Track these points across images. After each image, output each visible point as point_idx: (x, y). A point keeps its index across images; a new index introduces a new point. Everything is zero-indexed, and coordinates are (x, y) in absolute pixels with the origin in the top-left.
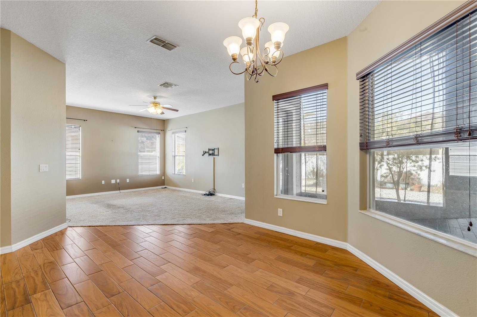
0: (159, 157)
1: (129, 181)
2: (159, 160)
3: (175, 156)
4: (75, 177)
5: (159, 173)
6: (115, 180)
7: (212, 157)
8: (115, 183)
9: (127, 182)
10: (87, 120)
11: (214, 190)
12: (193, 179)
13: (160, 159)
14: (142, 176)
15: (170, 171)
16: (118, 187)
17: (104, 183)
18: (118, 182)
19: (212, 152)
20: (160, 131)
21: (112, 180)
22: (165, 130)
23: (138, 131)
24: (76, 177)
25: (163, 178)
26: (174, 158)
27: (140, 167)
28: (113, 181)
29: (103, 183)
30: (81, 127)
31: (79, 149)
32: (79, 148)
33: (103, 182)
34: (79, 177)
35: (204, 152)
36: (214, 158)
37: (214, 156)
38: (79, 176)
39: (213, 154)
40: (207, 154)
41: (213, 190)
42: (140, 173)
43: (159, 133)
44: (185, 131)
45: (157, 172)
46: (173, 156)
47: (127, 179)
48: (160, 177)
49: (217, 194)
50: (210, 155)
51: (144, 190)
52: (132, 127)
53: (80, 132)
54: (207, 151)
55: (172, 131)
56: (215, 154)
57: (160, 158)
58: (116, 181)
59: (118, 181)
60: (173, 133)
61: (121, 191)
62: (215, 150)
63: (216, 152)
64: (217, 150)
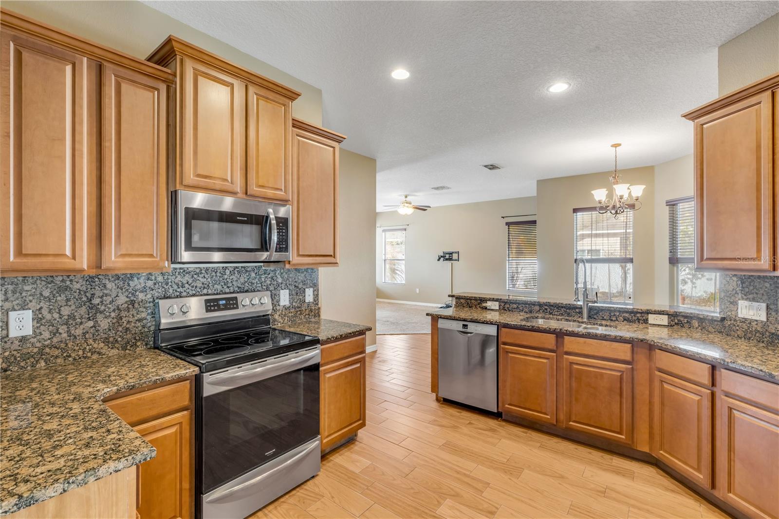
7: (449, 263)
12: (418, 289)
19: (449, 257)
35: (440, 257)
36: (452, 264)
37: (452, 262)
39: (450, 259)
40: (442, 259)
44: (405, 229)
50: (447, 259)
54: (443, 254)
55: (383, 228)
60: (384, 231)
62: (453, 254)
63: (455, 256)
64: (457, 254)
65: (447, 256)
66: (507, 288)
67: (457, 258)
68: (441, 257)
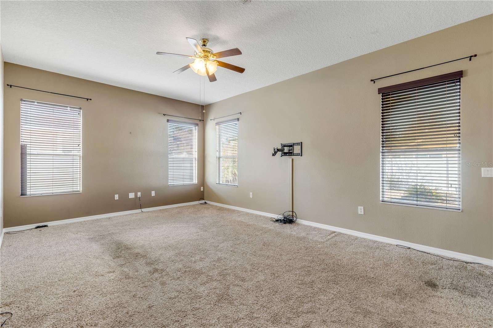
0: (196, 158)
1: (154, 195)
2: (196, 163)
3: (219, 158)
4: (72, 190)
5: (196, 182)
6: (134, 193)
7: (288, 159)
8: (134, 197)
9: (152, 195)
10: (91, 100)
11: (293, 213)
12: (251, 193)
13: (198, 162)
14: (174, 186)
15: (212, 179)
16: (138, 204)
17: (118, 199)
18: (138, 196)
19: (289, 150)
20: (198, 122)
21: (130, 194)
22: (204, 120)
23: (168, 121)
24: (74, 190)
25: (202, 190)
26: (218, 160)
27: (170, 173)
28: (132, 196)
29: (116, 199)
30: (81, 111)
31: (79, 145)
32: (79, 143)
33: (117, 197)
34: (79, 189)
35: (276, 150)
36: (293, 160)
37: (293, 157)
38: (79, 187)
39: (290, 153)
40: (279, 153)
41: (291, 213)
42: (171, 183)
43: (197, 125)
44: (238, 119)
45: (194, 180)
46: (217, 158)
47: (152, 192)
48: (198, 187)
49: (299, 221)
50: (285, 154)
51: (176, 208)
52: (159, 113)
53: (81, 118)
54: (280, 147)
55: (216, 121)
56: (294, 153)
57: (198, 160)
58: (136, 195)
59: (139, 194)
60: (217, 124)
61: (144, 210)
62: (295, 147)
63: (297, 149)
64: (300, 147)
65: (286, 150)
66: (381, 199)
67: (300, 152)
68: (278, 150)
